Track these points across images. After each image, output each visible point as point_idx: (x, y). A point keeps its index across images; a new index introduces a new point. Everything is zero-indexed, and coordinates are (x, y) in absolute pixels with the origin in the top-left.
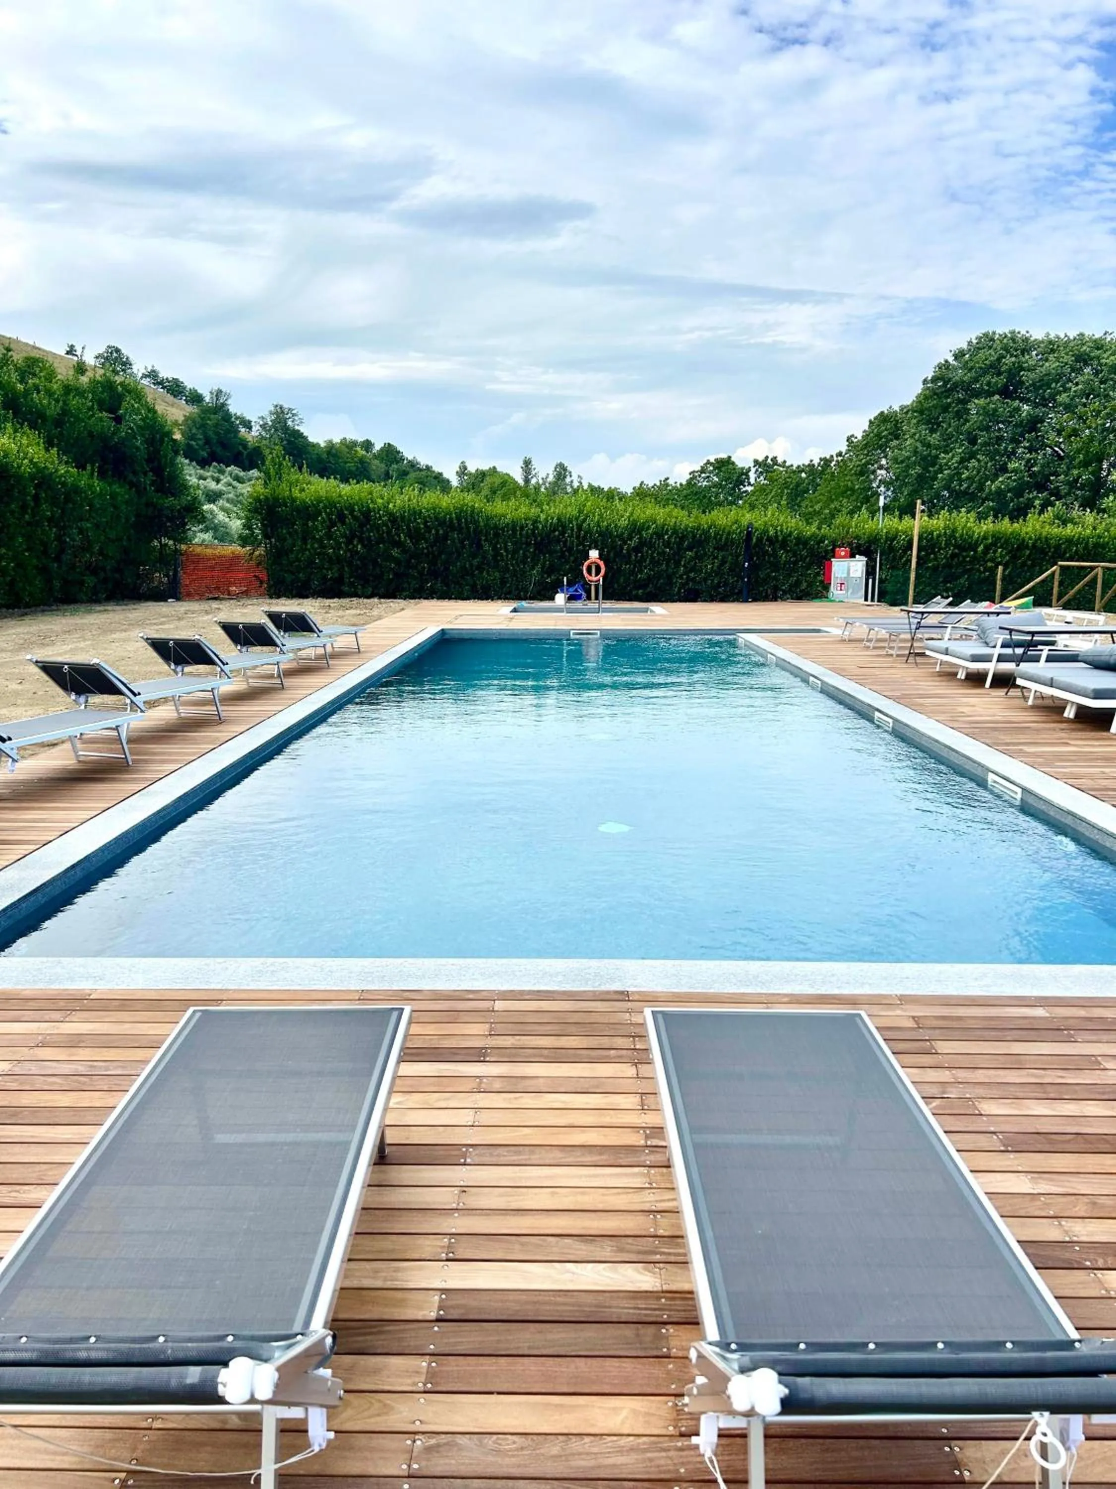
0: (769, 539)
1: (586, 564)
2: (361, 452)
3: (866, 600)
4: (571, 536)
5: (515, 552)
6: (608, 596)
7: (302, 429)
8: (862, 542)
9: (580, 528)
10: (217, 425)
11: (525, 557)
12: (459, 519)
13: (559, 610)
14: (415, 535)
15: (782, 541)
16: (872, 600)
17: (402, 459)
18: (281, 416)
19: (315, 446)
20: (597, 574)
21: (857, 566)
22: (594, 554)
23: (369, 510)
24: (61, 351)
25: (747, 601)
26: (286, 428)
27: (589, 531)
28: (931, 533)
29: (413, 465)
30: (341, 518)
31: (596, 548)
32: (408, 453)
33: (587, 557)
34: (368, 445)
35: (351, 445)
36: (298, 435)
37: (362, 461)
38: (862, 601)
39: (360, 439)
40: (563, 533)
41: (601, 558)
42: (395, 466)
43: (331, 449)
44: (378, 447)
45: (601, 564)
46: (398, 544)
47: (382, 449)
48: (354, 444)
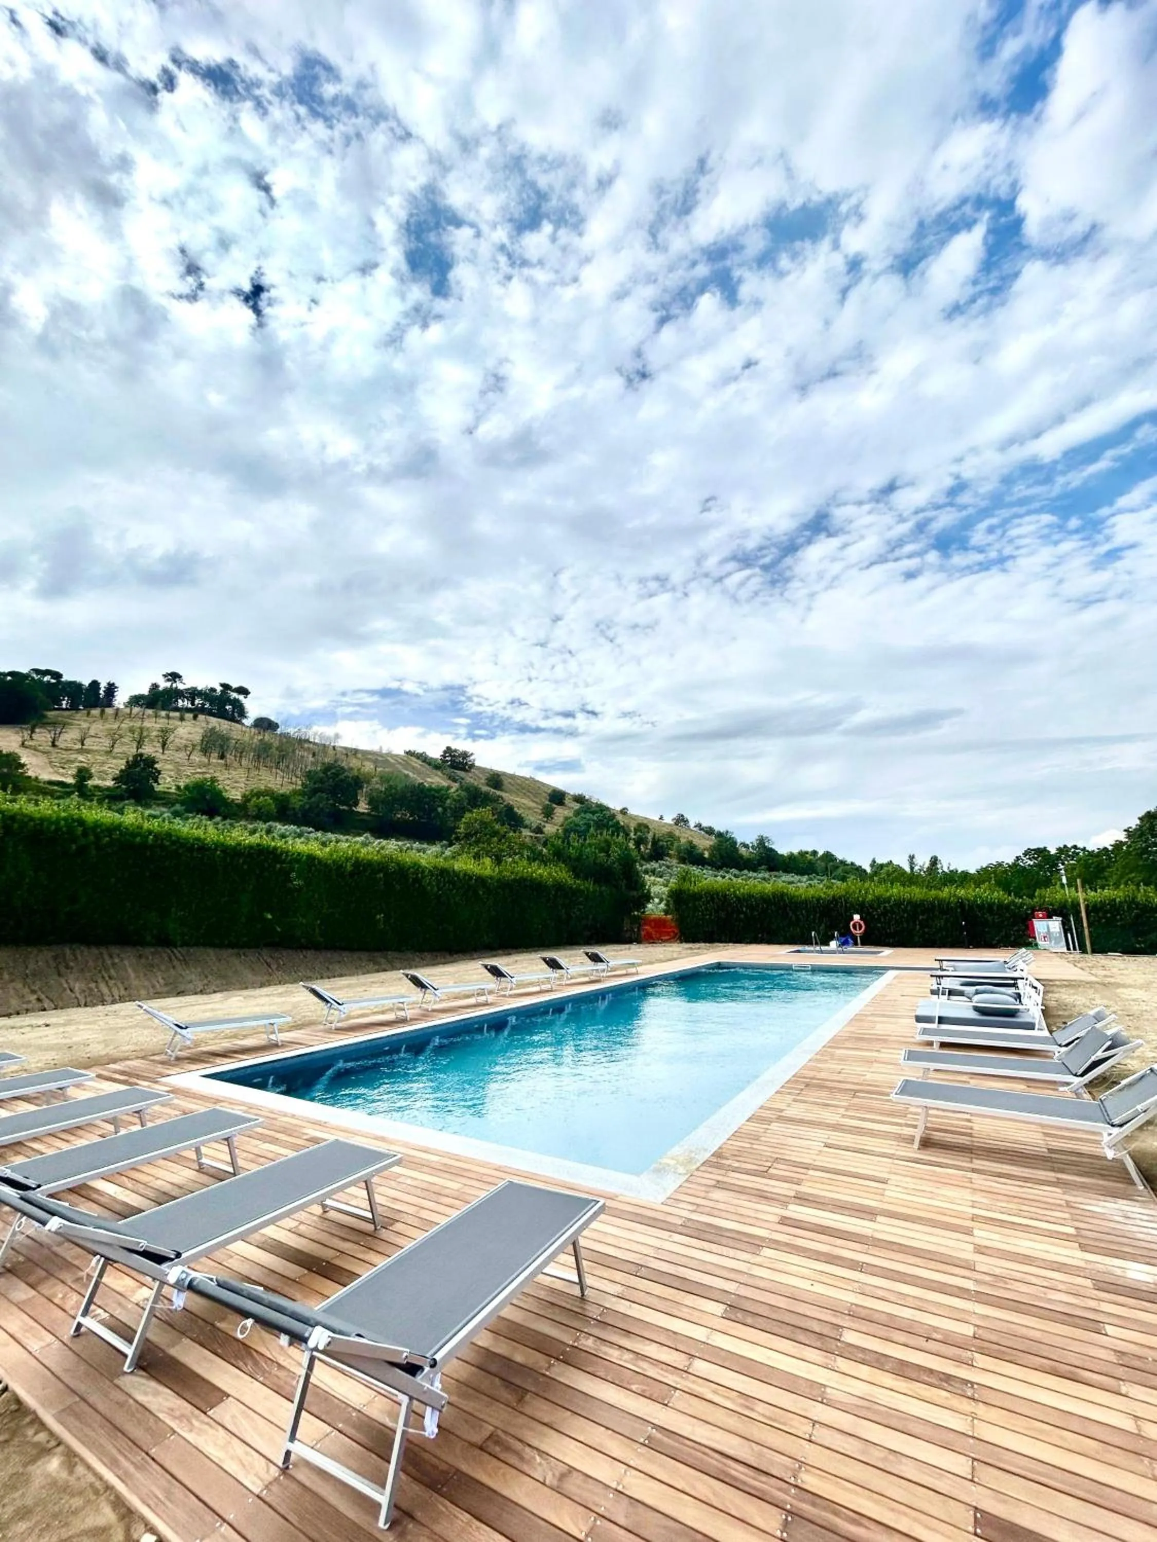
0: (978, 906)
1: (852, 923)
2: (809, 857)
3: (1069, 949)
4: (841, 906)
5: (808, 916)
6: (865, 943)
7: (773, 847)
8: (1055, 907)
9: (846, 902)
10: (726, 848)
11: (814, 919)
12: (774, 897)
13: (833, 952)
14: (752, 908)
15: (990, 907)
16: (1075, 949)
17: (836, 859)
18: (762, 841)
19: (782, 856)
20: (860, 929)
21: (1055, 925)
22: (857, 917)
23: (726, 895)
24: (657, 818)
25: (969, 948)
26: (765, 847)
27: (852, 904)
28: (1114, 900)
29: (843, 863)
30: (712, 899)
31: (857, 913)
32: (840, 856)
33: (852, 919)
34: (815, 853)
35: (803, 854)
36: (772, 850)
37: (810, 862)
38: (1065, 950)
39: (810, 850)
40: (836, 905)
41: (861, 919)
42: (831, 863)
43: (791, 857)
44: (821, 853)
45: (862, 923)
46: (743, 912)
47: (824, 855)
48: (807, 853)
